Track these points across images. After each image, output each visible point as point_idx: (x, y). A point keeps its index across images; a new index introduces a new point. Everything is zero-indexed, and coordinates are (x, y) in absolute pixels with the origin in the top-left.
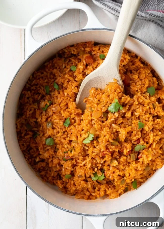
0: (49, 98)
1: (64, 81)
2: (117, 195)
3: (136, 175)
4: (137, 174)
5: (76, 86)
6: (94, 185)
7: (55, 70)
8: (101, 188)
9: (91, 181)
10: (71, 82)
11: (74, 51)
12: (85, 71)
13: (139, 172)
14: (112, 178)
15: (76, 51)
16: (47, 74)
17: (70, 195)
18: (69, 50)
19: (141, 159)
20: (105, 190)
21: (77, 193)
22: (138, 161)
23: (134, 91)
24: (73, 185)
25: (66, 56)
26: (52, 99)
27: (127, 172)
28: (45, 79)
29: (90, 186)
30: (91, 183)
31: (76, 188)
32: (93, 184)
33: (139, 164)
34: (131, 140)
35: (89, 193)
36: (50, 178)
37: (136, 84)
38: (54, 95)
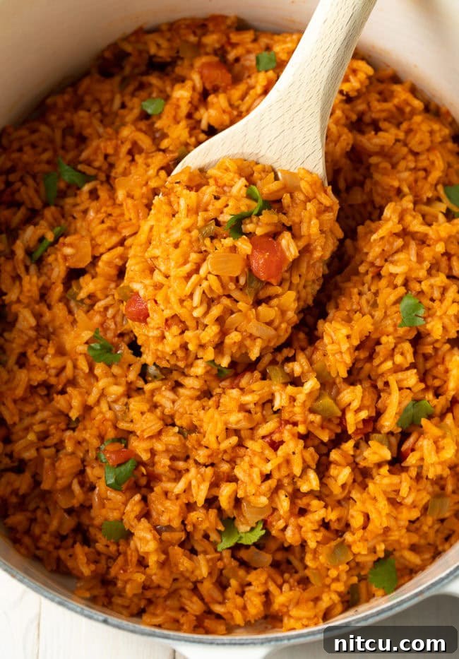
0: (55, 219)
1: (117, 149)
2: (315, 616)
3: (392, 523)
4: (396, 518)
5: (162, 168)
6: (221, 571)
7: (82, 113)
8: (250, 584)
9: (210, 548)
10: (143, 155)
11: (158, 46)
12: (197, 116)
13: (405, 510)
14: (294, 535)
15: (164, 44)
16: (53, 131)
17: (125, 612)
18: (140, 47)
19: (411, 455)
20: (267, 594)
21: (150, 602)
22: (403, 465)
23: (389, 191)
24: (137, 565)
25: (127, 70)
26: (66, 220)
27: (355, 508)
28: (45, 150)
29: (204, 571)
30: (212, 559)
31: (149, 577)
32: (220, 565)
33: (404, 475)
34: (373, 375)
35: (200, 603)
36: (46, 538)
37: (394, 166)
38: (75, 205)
